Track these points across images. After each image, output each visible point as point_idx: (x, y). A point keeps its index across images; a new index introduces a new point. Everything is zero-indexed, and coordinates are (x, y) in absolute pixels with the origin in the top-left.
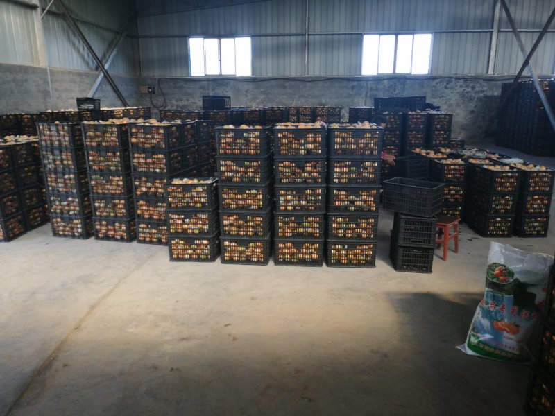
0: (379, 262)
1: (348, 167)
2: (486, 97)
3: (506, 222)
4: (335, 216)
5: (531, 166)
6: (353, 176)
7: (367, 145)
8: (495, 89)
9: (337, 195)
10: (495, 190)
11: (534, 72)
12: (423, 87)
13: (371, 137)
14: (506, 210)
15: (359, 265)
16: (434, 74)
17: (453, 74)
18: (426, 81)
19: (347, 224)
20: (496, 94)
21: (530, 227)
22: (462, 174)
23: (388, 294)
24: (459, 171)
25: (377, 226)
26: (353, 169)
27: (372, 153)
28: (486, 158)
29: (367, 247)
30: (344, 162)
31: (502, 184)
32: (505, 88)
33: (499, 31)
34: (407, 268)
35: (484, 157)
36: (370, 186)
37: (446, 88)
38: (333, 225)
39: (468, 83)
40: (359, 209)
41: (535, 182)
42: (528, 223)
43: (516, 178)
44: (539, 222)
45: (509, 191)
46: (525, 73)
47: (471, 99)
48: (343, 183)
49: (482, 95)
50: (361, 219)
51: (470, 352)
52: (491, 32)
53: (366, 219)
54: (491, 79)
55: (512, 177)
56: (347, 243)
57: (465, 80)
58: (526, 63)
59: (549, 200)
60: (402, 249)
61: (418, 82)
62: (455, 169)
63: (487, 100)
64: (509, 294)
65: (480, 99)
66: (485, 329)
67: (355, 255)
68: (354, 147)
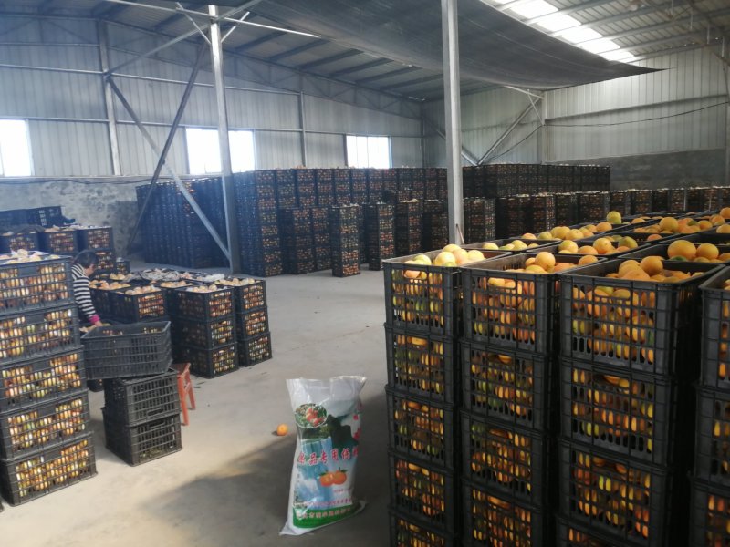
0: (101, 464)
1: (22, 326)
2: (119, 203)
3: (230, 352)
4: (11, 414)
5: (236, 280)
6: (32, 340)
7: (46, 286)
8: (127, 193)
9: (10, 380)
10: (211, 317)
11: (173, 172)
12: (27, 193)
13: (53, 273)
14: (227, 338)
15: (70, 480)
16: (40, 176)
17: (67, 175)
18: (30, 186)
19: (36, 421)
20: (130, 199)
21: (254, 352)
22: (161, 305)
23: (145, 506)
24: (157, 300)
25: (88, 409)
26: (31, 328)
27: (58, 298)
28: (180, 280)
29: (78, 448)
30: (12, 319)
31: (216, 308)
32: (141, 192)
33: (117, 123)
34: (148, 456)
35: (177, 278)
36: (66, 349)
37: (62, 193)
38: (12, 431)
39: (92, 186)
40: (55, 390)
41: (249, 298)
42: (251, 347)
43: (230, 297)
44: (262, 342)
45: (226, 314)
46: (164, 173)
47: (100, 207)
48: (16, 356)
49: (113, 201)
50: (58, 406)
51: (300, 531)
52: (107, 123)
53: (69, 403)
54: (119, 182)
55: (225, 297)
56: (43, 454)
57: (87, 183)
58: (162, 162)
59: (266, 315)
60: (135, 431)
61: (18, 186)
62: (151, 300)
63: (121, 208)
64: (326, 437)
65: (111, 207)
66: (312, 491)
67: (60, 467)
68: (25, 292)
